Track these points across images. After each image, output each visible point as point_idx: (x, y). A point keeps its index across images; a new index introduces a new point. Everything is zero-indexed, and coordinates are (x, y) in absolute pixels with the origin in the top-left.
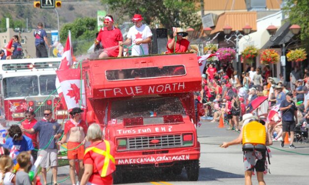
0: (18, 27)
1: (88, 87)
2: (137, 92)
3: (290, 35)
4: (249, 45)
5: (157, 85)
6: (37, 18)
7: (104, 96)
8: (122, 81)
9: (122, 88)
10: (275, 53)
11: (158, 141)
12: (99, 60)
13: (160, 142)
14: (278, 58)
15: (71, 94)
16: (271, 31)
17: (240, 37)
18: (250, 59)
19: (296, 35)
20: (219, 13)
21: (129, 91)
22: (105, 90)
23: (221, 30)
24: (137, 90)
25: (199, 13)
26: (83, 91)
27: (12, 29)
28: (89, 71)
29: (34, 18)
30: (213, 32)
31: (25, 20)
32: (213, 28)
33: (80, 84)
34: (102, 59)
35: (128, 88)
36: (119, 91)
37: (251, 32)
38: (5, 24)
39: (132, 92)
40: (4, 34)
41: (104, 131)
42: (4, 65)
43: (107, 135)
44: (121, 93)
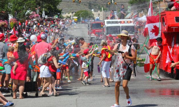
1: (165, 26)
7: (173, 31)
12: (172, 11)
15: (153, 31)
22: (174, 28)
26: (160, 29)
27: (104, 11)
33: (158, 25)
34: (173, 11)
38: (102, 9)
40: (101, 12)
41: (171, 50)
42: (107, 22)
43: (174, 52)
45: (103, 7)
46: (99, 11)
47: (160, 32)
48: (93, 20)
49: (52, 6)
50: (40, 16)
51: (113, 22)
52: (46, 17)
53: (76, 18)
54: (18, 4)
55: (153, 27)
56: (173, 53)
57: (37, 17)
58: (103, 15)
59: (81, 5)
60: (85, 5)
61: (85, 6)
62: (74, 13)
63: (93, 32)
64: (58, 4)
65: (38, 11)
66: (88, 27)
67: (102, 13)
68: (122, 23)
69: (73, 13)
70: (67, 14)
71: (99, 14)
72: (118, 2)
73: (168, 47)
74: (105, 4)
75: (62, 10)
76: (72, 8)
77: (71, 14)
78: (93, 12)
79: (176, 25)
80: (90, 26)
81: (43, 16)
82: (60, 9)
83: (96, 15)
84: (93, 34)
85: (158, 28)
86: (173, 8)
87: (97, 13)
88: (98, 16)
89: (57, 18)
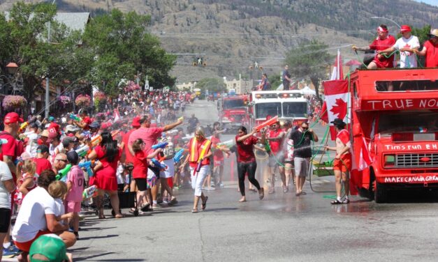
1: (356, 98)
2: (408, 106)
5: (428, 99)
7: (372, 109)
8: (390, 93)
9: (393, 101)
11: (429, 159)
13: (431, 161)
21: (400, 104)
22: (373, 102)
24: (408, 103)
26: (349, 105)
27: (242, 79)
28: (359, 81)
33: (347, 97)
34: (371, 70)
35: (399, 101)
36: (389, 104)
38: (239, 77)
39: (403, 106)
40: (238, 81)
41: (370, 145)
43: (374, 150)
44: (391, 106)
45: (242, 74)
46: (235, 80)
47: (349, 111)
48: (226, 94)
49: (160, 72)
50: (141, 88)
51: (268, 96)
52: (151, 89)
53: (198, 90)
54: (106, 70)
55: (335, 102)
56: (372, 151)
57: (137, 89)
58: (242, 85)
59: (206, 70)
60: (212, 70)
61: (213, 72)
62: (195, 83)
63: (226, 114)
64: (170, 68)
65: (138, 80)
66: (218, 105)
67: (239, 83)
68: (284, 97)
69: (193, 82)
70: (184, 85)
71: (235, 84)
72: (266, 66)
74: (244, 67)
75: (176, 78)
76: (193, 75)
77: (190, 84)
78: (226, 82)
79: (378, 96)
80: (221, 105)
81: (146, 88)
82: (173, 77)
83: (230, 85)
84: (225, 118)
85: (345, 104)
87: (231, 82)
88: (234, 88)
89: (168, 90)
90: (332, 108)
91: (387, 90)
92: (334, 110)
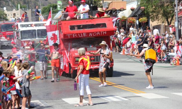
0: (24, 8)
1: (61, 33)
2: (84, 36)
3: (140, 11)
4: (123, 15)
5: (93, 33)
6: (31, 4)
7: (68, 38)
9: (77, 34)
10: (134, 19)
11: (94, 59)
13: (95, 59)
14: (135, 21)
16: (132, 10)
17: (119, 12)
18: (123, 21)
19: (143, 11)
20: (110, 2)
21: (80, 35)
22: (69, 35)
23: (111, 9)
24: (84, 35)
25: (102, 2)
26: (58, 36)
27: (21, 9)
28: (62, 26)
29: (30, 4)
30: (107, 10)
31: (26, 5)
32: (107, 8)
33: (57, 33)
34: (68, 20)
35: (80, 34)
36: (76, 35)
37: (124, 10)
38: (18, 7)
39: (82, 36)
40: (17, 11)
41: (68, 54)
42: (21, 25)
43: (70, 56)
44: (77, 36)
47: (58, 38)
55: (52, 35)
67: (19, 13)
73: (66, 51)
78: (6, 12)
79: (70, 32)
83: (10, 15)
85: (56, 35)
86: (68, 18)
87: (11, 12)
88: (14, 17)
90: (50, 38)
91: (75, 29)
92: (52, 39)
